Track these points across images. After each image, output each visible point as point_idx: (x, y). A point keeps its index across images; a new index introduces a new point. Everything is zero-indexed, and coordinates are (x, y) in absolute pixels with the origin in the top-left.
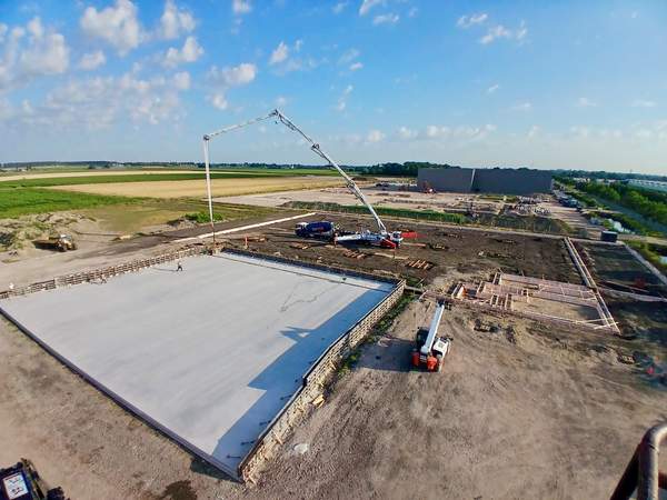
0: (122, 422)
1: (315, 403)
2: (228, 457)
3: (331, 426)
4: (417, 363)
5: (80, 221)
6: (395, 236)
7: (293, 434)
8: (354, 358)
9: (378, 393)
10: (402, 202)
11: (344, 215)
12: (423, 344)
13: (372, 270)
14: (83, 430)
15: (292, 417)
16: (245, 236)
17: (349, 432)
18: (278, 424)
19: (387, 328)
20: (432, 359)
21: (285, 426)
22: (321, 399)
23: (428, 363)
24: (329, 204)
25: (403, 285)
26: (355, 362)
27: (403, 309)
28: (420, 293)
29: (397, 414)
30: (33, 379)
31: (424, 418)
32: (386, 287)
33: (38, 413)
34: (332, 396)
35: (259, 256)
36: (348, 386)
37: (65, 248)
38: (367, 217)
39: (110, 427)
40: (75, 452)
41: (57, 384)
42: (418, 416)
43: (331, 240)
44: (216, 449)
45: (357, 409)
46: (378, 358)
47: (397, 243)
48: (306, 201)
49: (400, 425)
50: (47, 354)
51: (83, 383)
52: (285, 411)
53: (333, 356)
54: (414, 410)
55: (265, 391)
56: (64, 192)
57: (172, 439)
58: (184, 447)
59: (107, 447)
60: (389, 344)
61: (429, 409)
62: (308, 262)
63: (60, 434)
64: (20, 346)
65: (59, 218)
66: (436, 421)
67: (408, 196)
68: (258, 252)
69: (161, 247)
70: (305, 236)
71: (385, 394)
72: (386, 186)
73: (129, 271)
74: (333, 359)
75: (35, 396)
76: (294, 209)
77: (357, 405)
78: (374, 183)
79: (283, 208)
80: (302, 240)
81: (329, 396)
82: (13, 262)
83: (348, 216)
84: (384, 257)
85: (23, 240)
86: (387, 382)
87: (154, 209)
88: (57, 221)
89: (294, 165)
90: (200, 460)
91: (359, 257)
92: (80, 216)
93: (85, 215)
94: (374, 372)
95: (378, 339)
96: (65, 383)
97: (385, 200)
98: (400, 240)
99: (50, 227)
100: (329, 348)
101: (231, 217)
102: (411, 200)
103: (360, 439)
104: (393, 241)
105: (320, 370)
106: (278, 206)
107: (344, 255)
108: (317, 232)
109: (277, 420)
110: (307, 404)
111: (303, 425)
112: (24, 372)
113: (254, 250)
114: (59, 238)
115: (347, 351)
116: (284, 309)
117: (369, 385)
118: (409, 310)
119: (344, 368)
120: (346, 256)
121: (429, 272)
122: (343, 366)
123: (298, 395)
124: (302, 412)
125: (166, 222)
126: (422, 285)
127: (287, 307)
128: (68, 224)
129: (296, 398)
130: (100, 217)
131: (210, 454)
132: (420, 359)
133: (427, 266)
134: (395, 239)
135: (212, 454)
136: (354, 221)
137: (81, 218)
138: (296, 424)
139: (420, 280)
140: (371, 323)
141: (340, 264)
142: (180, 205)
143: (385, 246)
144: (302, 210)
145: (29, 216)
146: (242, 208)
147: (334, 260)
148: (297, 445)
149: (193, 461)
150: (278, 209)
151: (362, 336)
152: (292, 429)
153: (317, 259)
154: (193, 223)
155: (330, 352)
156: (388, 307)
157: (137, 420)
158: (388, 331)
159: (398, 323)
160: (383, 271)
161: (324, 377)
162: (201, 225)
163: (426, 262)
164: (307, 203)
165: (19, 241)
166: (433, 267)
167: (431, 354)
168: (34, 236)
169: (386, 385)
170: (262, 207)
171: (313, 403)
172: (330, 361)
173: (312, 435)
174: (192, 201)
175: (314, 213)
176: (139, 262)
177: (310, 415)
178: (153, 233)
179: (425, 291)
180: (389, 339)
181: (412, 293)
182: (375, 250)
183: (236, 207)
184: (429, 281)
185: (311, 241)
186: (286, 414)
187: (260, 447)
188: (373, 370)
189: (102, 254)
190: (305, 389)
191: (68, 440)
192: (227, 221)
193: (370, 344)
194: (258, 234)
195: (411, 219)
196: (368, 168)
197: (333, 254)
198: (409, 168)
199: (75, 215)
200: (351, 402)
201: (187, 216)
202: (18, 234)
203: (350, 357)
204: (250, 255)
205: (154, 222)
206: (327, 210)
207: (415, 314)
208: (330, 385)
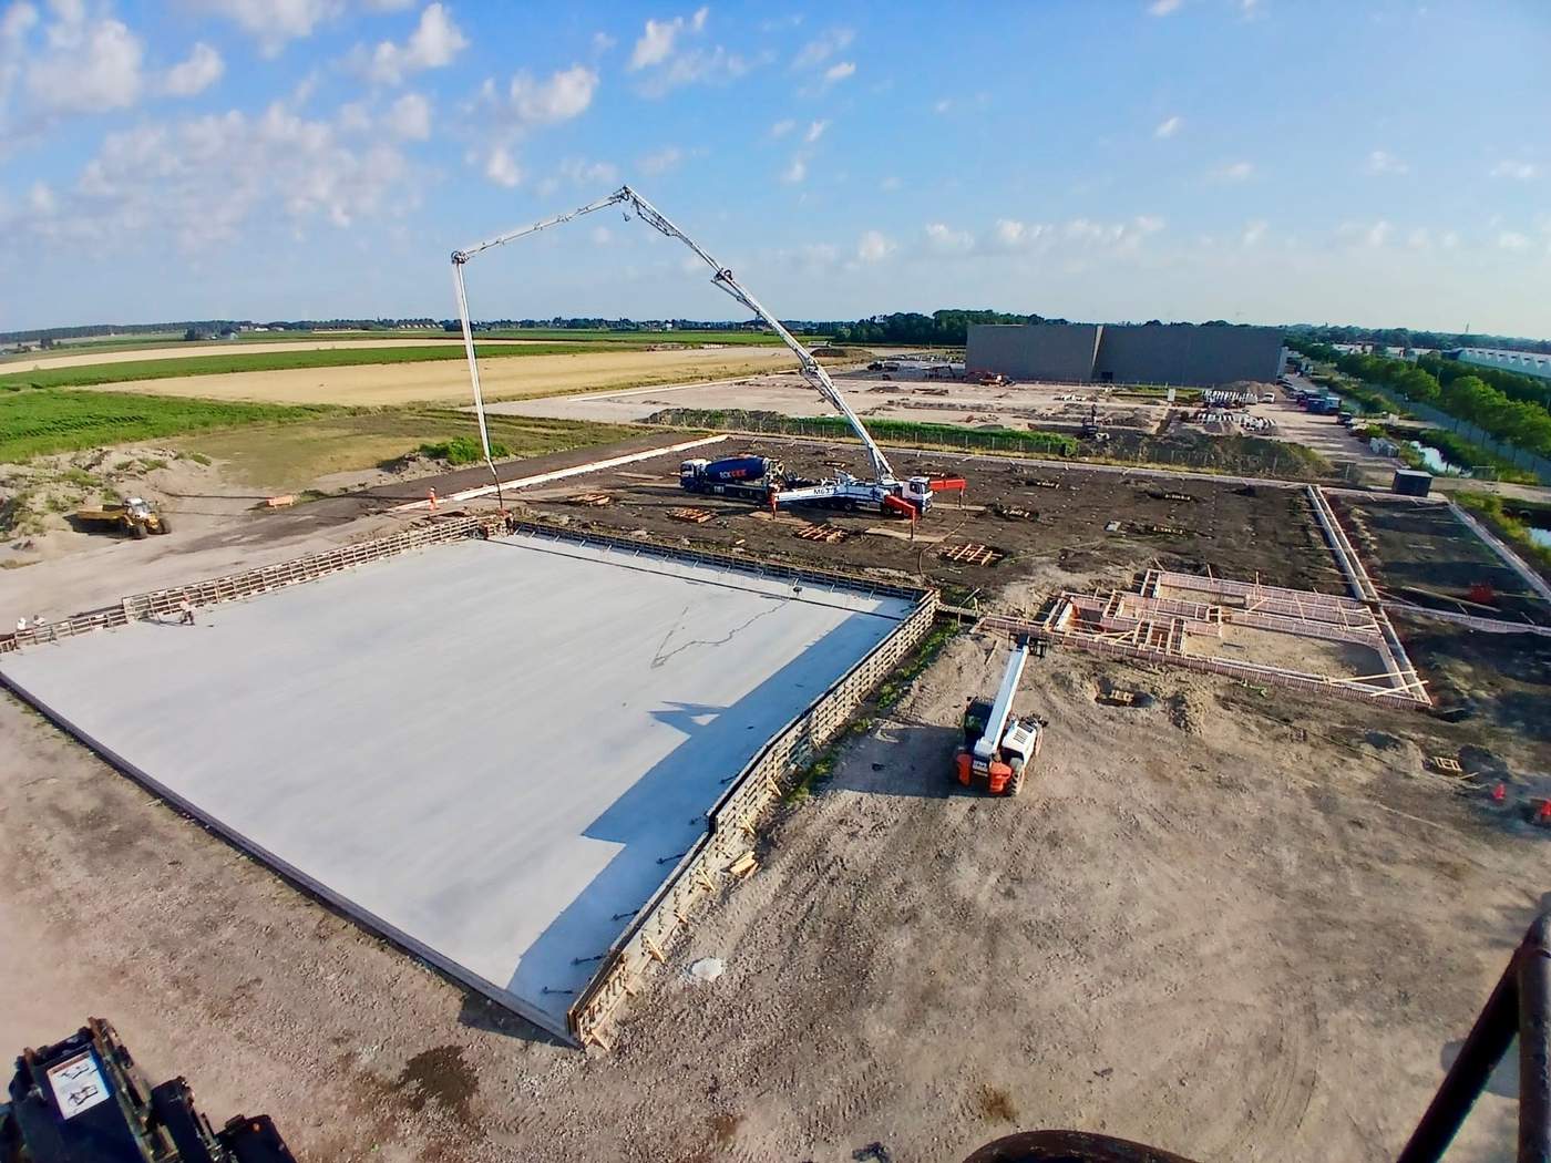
0: (301, 922)
1: (736, 870)
2: (545, 991)
3: (774, 919)
4: (964, 778)
5: (172, 464)
6: (915, 488)
7: (689, 939)
8: (822, 770)
9: (878, 845)
10: (931, 406)
11: (793, 440)
13: (861, 567)
14: (212, 943)
15: (686, 901)
16: (565, 492)
17: (814, 932)
18: (654, 917)
19: (896, 701)
20: (1000, 769)
21: (671, 923)
22: (748, 860)
23: (991, 777)
24: (757, 415)
25: (933, 602)
26: (824, 779)
27: (933, 656)
28: (972, 620)
29: (920, 890)
30: (88, 835)
31: (983, 898)
32: (893, 606)
33: (103, 908)
34: (774, 851)
35: (596, 541)
36: (810, 831)
37: (143, 529)
38: (847, 443)
39: (272, 935)
40: (197, 992)
41: (145, 843)
42: (968, 895)
43: (763, 499)
44: (517, 975)
45: (832, 881)
46: (876, 767)
47: (918, 504)
48: (702, 407)
49: (928, 914)
50: (116, 774)
51: (206, 838)
52: (670, 887)
53: (773, 767)
54: (957, 882)
55: (618, 847)
56: (132, 400)
57: (415, 956)
58: (444, 972)
59: (268, 981)
60: (903, 736)
61: (992, 880)
62: (712, 551)
63: (158, 955)
64: (53, 758)
65: (127, 459)
66: (1010, 905)
67: (943, 393)
68: (595, 530)
69: (365, 523)
70: (702, 492)
71: (893, 848)
72: (891, 369)
73: (296, 581)
74: (775, 771)
75: (94, 872)
76: (677, 428)
77: (830, 872)
78: (862, 361)
79: (649, 425)
80: (696, 501)
81: (768, 854)
82: (22, 565)
83: (804, 442)
84: (890, 537)
85: (42, 514)
86: (897, 821)
87: (346, 432)
88: (120, 467)
89: (673, 322)
90: (482, 1001)
91: (831, 538)
92: (173, 454)
93: (183, 451)
94: (869, 800)
95: (876, 726)
96: (164, 839)
97: (891, 403)
98: (926, 496)
99: (103, 482)
100: (765, 747)
101: (527, 449)
102: (953, 401)
103: (839, 947)
104: (909, 500)
105: (745, 798)
106: (636, 421)
107: (796, 535)
108: (730, 481)
109: (653, 908)
110: (719, 873)
111: (710, 919)
112: (66, 818)
113: (585, 526)
114: (126, 506)
115: (806, 753)
116: (658, 662)
117: (857, 828)
118: (946, 659)
119: (800, 792)
120: (801, 536)
121: (993, 572)
122: (797, 788)
123: (697, 852)
124: (708, 889)
125: (375, 462)
126: (976, 601)
127: (666, 658)
128: (145, 473)
129: (693, 859)
130: (219, 455)
131: (504, 987)
132: (972, 770)
133: (989, 556)
134: (913, 495)
135: (509, 986)
136: (818, 453)
137: (176, 458)
138: (695, 917)
139: (971, 590)
140: (860, 690)
141: (787, 555)
142: (406, 423)
143: (892, 512)
144: (695, 429)
145: (54, 458)
146: (553, 428)
147: (772, 547)
148: (697, 961)
149: (466, 1003)
150: (637, 427)
151: (840, 720)
152: (685, 928)
153: (732, 545)
154: (438, 463)
155: (768, 757)
156: (899, 653)
157: (335, 917)
158: (900, 707)
159: (921, 688)
160: (886, 570)
161: (755, 812)
162: (457, 468)
163: (987, 549)
164: (705, 413)
165: (33, 517)
166: (1002, 558)
167: (999, 757)
168: (69, 504)
169: (896, 828)
170: (600, 424)
171: (732, 870)
172: (769, 777)
173: (731, 939)
174: (435, 411)
175: (723, 438)
176: (317, 559)
177: (725, 895)
178: (346, 490)
179: (983, 616)
180: (902, 726)
181: (953, 621)
182: (868, 522)
183: (539, 426)
184: (993, 592)
185: (716, 503)
186: (671, 894)
187: (616, 968)
188: (866, 794)
189: (230, 543)
190: (713, 839)
191: (178, 968)
192: (520, 459)
193: (858, 737)
194: (592, 488)
195: (950, 448)
196: (850, 325)
197: (770, 533)
198: (944, 324)
199: (161, 452)
200: (817, 866)
201: (424, 448)
202: (30, 499)
203: (813, 766)
204: (575, 538)
205: (348, 465)
206: (753, 428)
207: (960, 669)
208: (769, 831)
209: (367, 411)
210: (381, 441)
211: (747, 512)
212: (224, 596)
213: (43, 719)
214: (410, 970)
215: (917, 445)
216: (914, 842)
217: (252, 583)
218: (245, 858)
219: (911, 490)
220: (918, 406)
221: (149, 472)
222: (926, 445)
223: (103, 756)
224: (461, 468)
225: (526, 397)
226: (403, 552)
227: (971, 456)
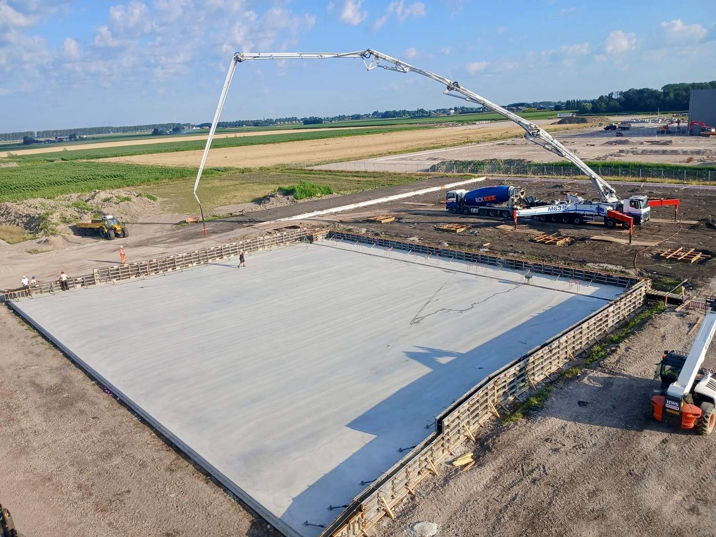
0: (161, 460)
1: (458, 463)
2: (306, 524)
3: (483, 502)
4: (658, 415)
5: (134, 199)
6: (635, 204)
7: (414, 507)
8: (534, 401)
9: (575, 461)
10: (656, 152)
11: (537, 178)
12: (674, 380)
13: (583, 262)
14: (106, 466)
15: (415, 479)
16: (366, 215)
17: (515, 516)
18: (388, 484)
19: (604, 357)
20: (691, 409)
21: (403, 493)
22: (468, 458)
23: (682, 415)
24: (510, 162)
25: (644, 287)
26: (536, 408)
27: (640, 326)
28: (678, 302)
29: (610, 497)
30: (48, 398)
31: (667, 510)
32: (609, 291)
33: (48, 440)
34: (489, 455)
35: (383, 244)
36: (520, 443)
37: (112, 234)
38: (579, 180)
39: (143, 465)
40: (91, 494)
41: (81, 405)
42: (654, 506)
43: (508, 217)
44: (289, 511)
45: (534, 481)
46: (581, 403)
47: (637, 218)
48: (470, 159)
49: (615, 515)
50: (73, 366)
51: (116, 405)
52: (402, 465)
53: (494, 394)
54: (645, 495)
56: (118, 165)
57: (226, 490)
58: (244, 503)
59: (135, 492)
60: (607, 383)
61: (678, 497)
62: (465, 250)
63: (73, 470)
64: (38, 355)
65: (110, 196)
66: (694, 519)
67: (665, 144)
68: (383, 237)
69: (240, 232)
70: (461, 213)
71: (591, 463)
72: (624, 129)
73: (195, 264)
74: (495, 397)
75: (47, 419)
76: (448, 174)
77: (534, 475)
78: (601, 125)
79: (429, 173)
80: (458, 219)
81: (484, 455)
82: (41, 252)
83: (546, 180)
84: (611, 242)
85: (57, 224)
86: (595, 444)
87: (236, 182)
88: (105, 200)
89: (456, 109)
90: (264, 524)
91: (560, 243)
92: (135, 194)
93: (141, 192)
94: (571, 426)
95: (585, 374)
96: (92, 403)
97: (621, 151)
98: (644, 211)
99: (94, 208)
100: (487, 378)
101: (345, 190)
102: (675, 148)
103: (534, 529)
104: (629, 214)
105: (468, 413)
106: (422, 171)
107: (532, 241)
108: (484, 204)
109: (388, 477)
110: (444, 465)
111: (432, 495)
112: (38, 388)
113: (377, 234)
114: (104, 220)
115: (524, 390)
116: (416, 321)
117: (559, 446)
118: (652, 329)
119: (516, 416)
120: (535, 241)
121: (702, 268)
122: (513, 413)
123: (427, 444)
124: (434, 474)
125: (251, 199)
126: (683, 288)
127: (422, 318)
128: (118, 203)
129: (422, 449)
130: (161, 195)
131: (279, 516)
132: (664, 408)
133: (698, 256)
134: (633, 210)
135: (282, 517)
136: (555, 187)
137: (137, 196)
138: (422, 492)
139: (680, 280)
140: (574, 347)
141: (523, 253)
142: (272, 177)
143: (614, 224)
144: (462, 174)
145: (69, 196)
146: (363, 177)
147: (511, 248)
148: (419, 522)
149: (254, 525)
150: (421, 175)
151: (554, 369)
152: (413, 498)
153: (480, 247)
154: (288, 199)
155: (490, 385)
156: (610, 324)
157: (182, 460)
158: (606, 361)
159: (627, 349)
160: (605, 265)
161: (477, 425)
162: (299, 201)
163: (697, 251)
164: (470, 163)
165: (51, 225)
166: (710, 258)
167: (690, 400)
168: (73, 219)
169: (594, 449)
170: (395, 174)
171: (454, 463)
172: (490, 401)
173: (447, 511)
174: (291, 169)
175: (483, 179)
176: (208, 251)
177: (446, 480)
178: (231, 214)
179: (689, 299)
180: (607, 376)
181: (661, 302)
182: (593, 232)
183: (355, 176)
184: (700, 282)
185: (471, 220)
186: (403, 470)
187: (356, 514)
188: (570, 423)
189: (160, 243)
190: (440, 437)
191: (83, 479)
192: (339, 195)
193: (568, 381)
194: (385, 212)
195: (670, 180)
196: (593, 102)
197: (510, 239)
198: (672, 95)
199: (129, 193)
200: (523, 470)
201: (280, 190)
202: (50, 216)
203: (528, 399)
204: (368, 242)
205: (235, 200)
206: (506, 171)
207: (664, 337)
208: (487, 440)
209: (250, 170)
210: (257, 187)
211: (494, 225)
212: (152, 271)
213: (37, 334)
214: (221, 498)
215: (641, 178)
216: (609, 459)
217: (168, 264)
218: (136, 418)
219: (631, 206)
220: (644, 152)
221: (120, 203)
222: (648, 179)
223: (67, 355)
224: (302, 201)
225: (349, 160)
226: (260, 249)
227: (689, 186)
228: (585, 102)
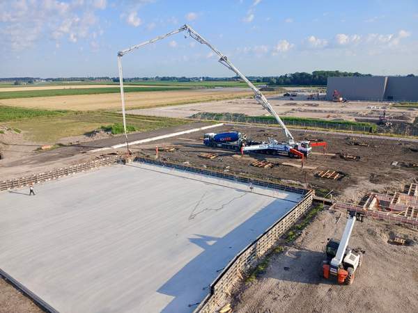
1: (223, 311)
4: (326, 275)
5: (6, 132)
6: (304, 145)
8: (261, 268)
9: (286, 304)
10: (311, 111)
11: (251, 125)
12: (334, 256)
13: (279, 179)
16: (157, 146)
19: (295, 239)
20: (343, 272)
22: (228, 308)
23: (338, 276)
24: (236, 115)
25: (312, 195)
26: (262, 272)
27: (312, 219)
28: (330, 204)
32: (294, 197)
35: (169, 166)
36: (256, 296)
38: (274, 127)
43: (238, 150)
46: (286, 269)
47: (305, 153)
48: (214, 112)
53: (240, 266)
55: (171, 298)
60: (298, 255)
62: (216, 171)
67: (316, 105)
68: (168, 161)
69: (79, 156)
70: (212, 146)
71: (293, 306)
72: (294, 96)
73: (50, 179)
74: (240, 268)
76: (203, 120)
78: (281, 93)
79: (192, 119)
80: (210, 150)
81: (237, 305)
83: (255, 126)
84: (293, 166)
86: (295, 294)
87: (73, 121)
89: (203, 78)
91: (266, 166)
92: (7, 128)
93: (11, 127)
94: (282, 283)
95: (286, 249)
97: (293, 110)
98: (308, 149)
100: (236, 257)
101: (143, 128)
102: (320, 109)
104: (301, 151)
105: (227, 279)
106: (187, 117)
107: (251, 165)
108: (224, 142)
113: (165, 160)
115: (254, 260)
116: (192, 217)
117: (277, 296)
118: (318, 221)
119: (252, 278)
120: (254, 166)
121: (339, 183)
122: (250, 276)
123: (205, 302)
125: (83, 133)
126: (332, 195)
127: (195, 215)
129: (204, 305)
130: (24, 129)
132: (330, 272)
133: (337, 176)
134: (303, 149)
136: (261, 131)
137: (8, 130)
139: (329, 190)
140: (279, 233)
141: (248, 173)
142: (96, 117)
143: (293, 156)
144: (210, 121)
146: (154, 120)
147: (241, 169)
150: (187, 120)
151: (269, 246)
153: (224, 168)
154: (108, 134)
155: (238, 261)
156: (296, 217)
158: (297, 242)
159: (307, 233)
160: (290, 181)
161: (231, 286)
162: (115, 136)
163: (337, 172)
164: (214, 114)
166: (343, 177)
167: (342, 267)
169: (295, 297)
170: (172, 119)
171: (221, 311)
172: (238, 270)
174: (108, 113)
175: (222, 124)
176: (58, 171)
178: (71, 143)
179: (335, 202)
180: (297, 250)
181: (321, 204)
182: (282, 160)
183: (148, 119)
184: (339, 192)
185: (218, 151)
188: (281, 281)
189: (25, 164)
190: (212, 297)
192: (140, 132)
193: (278, 254)
194: (168, 144)
195: (319, 129)
196: (276, 78)
197: (240, 164)
198: (317, 77)
201: (102, 128)
203: (257, 266)
204: (160, 164)
205: (73, 134)
206: (234, 120)
207: (324, 225)
208: (238, 295)
209: (81, 113)
210: (86, 124)
211: (231, 155)
212: (22, 184)
215: (305, 127)
217: (32, 180)
219: (302, 146)
220: (305, 111)
222: (309, 128)
224: (117, 135)
225: (143, 108)
226: (92, 169)
227: (329, 132)
228: (272, 78)
